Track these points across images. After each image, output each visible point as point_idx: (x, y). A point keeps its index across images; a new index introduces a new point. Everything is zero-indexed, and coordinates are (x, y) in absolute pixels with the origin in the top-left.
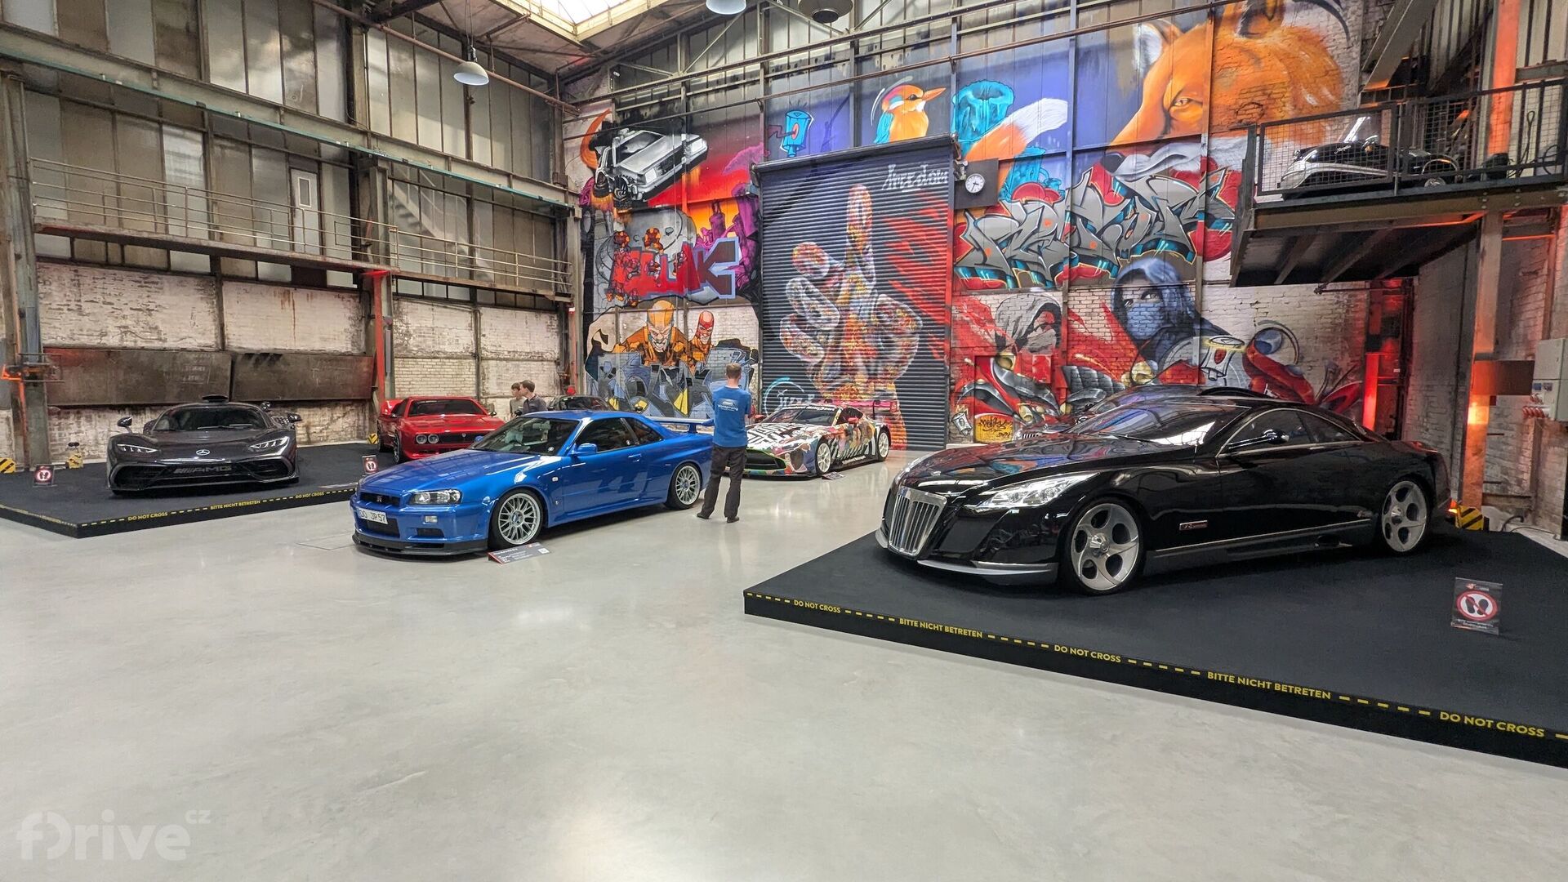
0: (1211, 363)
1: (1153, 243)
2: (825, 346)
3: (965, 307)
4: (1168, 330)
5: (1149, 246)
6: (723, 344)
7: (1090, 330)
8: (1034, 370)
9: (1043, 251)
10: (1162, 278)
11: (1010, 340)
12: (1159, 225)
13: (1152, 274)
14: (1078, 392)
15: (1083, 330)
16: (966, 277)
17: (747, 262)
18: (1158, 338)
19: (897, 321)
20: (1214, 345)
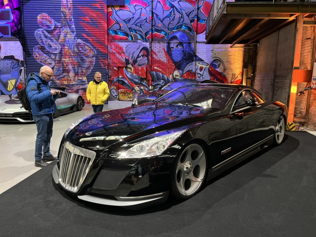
0: (198, 71)
1: (180, 26)
2: (55, 61)
3: (113, 47)
4: (185, 59)
5: (179, 27)
6: (6, 58)
7: (159, 58)
8: (140, 73)
9: (142, 26)
10: (183, 39)
11: (131, 61)
12: (182, 19)
13: (180, 38)
14: (155, 81)
15: (157, 58)
16: (113, 34)
17: (16, 21)
18: (182, 62)
19: (86, 51)
20: (200, 65)
